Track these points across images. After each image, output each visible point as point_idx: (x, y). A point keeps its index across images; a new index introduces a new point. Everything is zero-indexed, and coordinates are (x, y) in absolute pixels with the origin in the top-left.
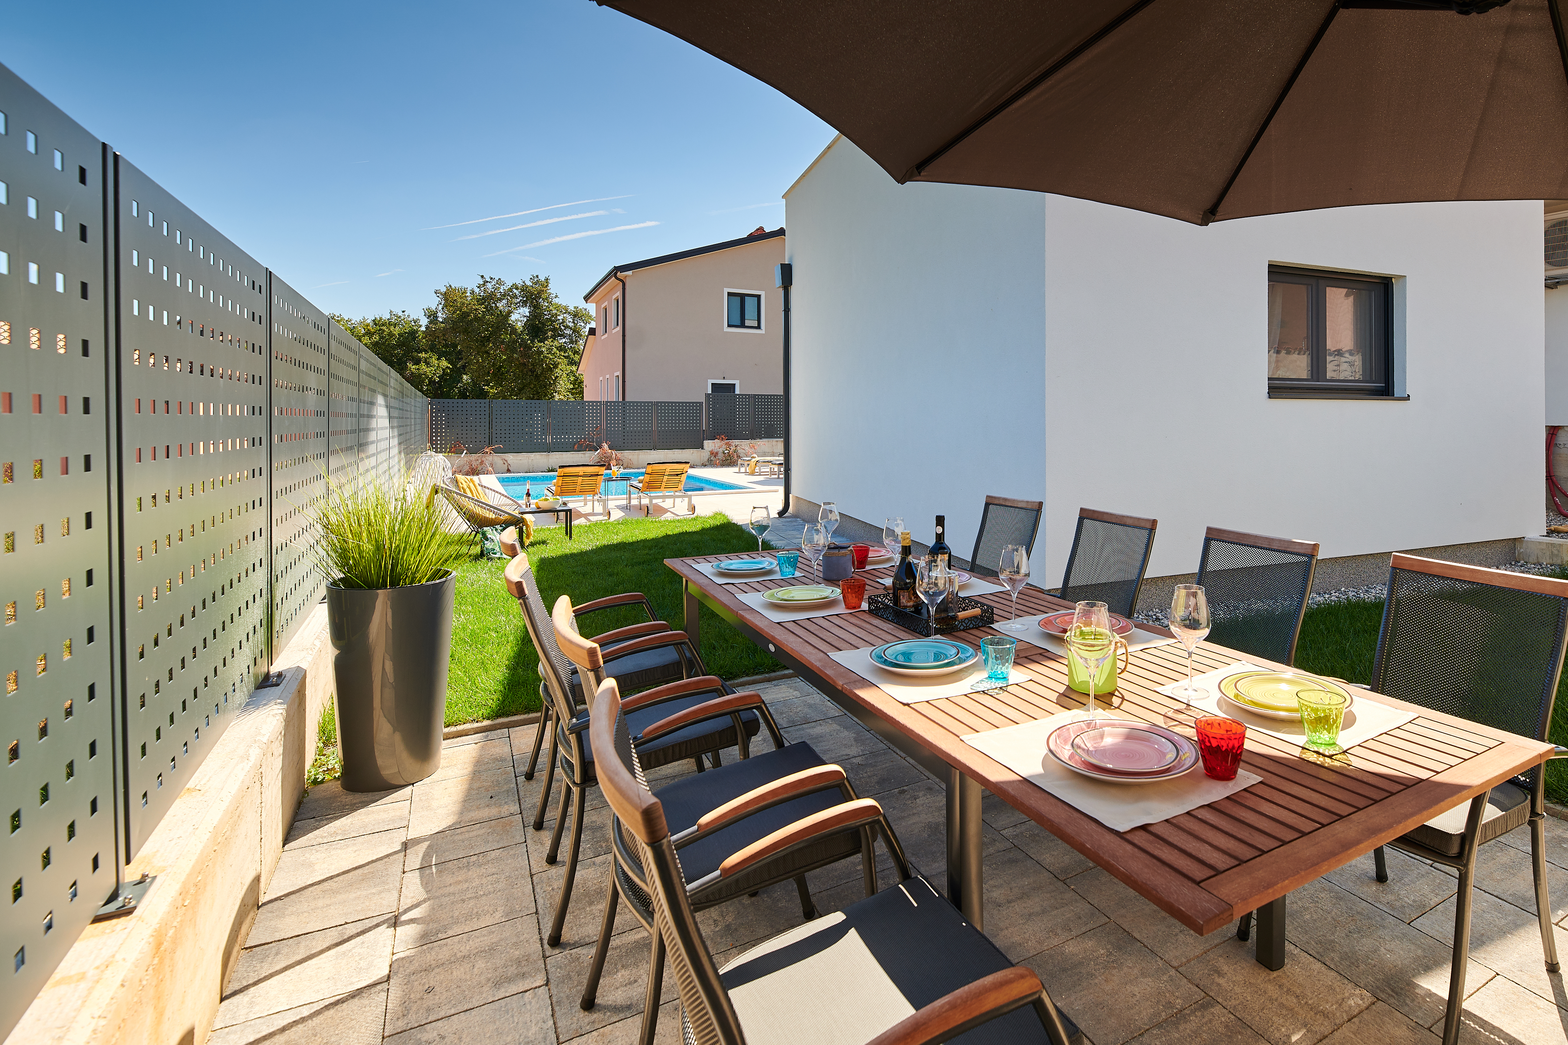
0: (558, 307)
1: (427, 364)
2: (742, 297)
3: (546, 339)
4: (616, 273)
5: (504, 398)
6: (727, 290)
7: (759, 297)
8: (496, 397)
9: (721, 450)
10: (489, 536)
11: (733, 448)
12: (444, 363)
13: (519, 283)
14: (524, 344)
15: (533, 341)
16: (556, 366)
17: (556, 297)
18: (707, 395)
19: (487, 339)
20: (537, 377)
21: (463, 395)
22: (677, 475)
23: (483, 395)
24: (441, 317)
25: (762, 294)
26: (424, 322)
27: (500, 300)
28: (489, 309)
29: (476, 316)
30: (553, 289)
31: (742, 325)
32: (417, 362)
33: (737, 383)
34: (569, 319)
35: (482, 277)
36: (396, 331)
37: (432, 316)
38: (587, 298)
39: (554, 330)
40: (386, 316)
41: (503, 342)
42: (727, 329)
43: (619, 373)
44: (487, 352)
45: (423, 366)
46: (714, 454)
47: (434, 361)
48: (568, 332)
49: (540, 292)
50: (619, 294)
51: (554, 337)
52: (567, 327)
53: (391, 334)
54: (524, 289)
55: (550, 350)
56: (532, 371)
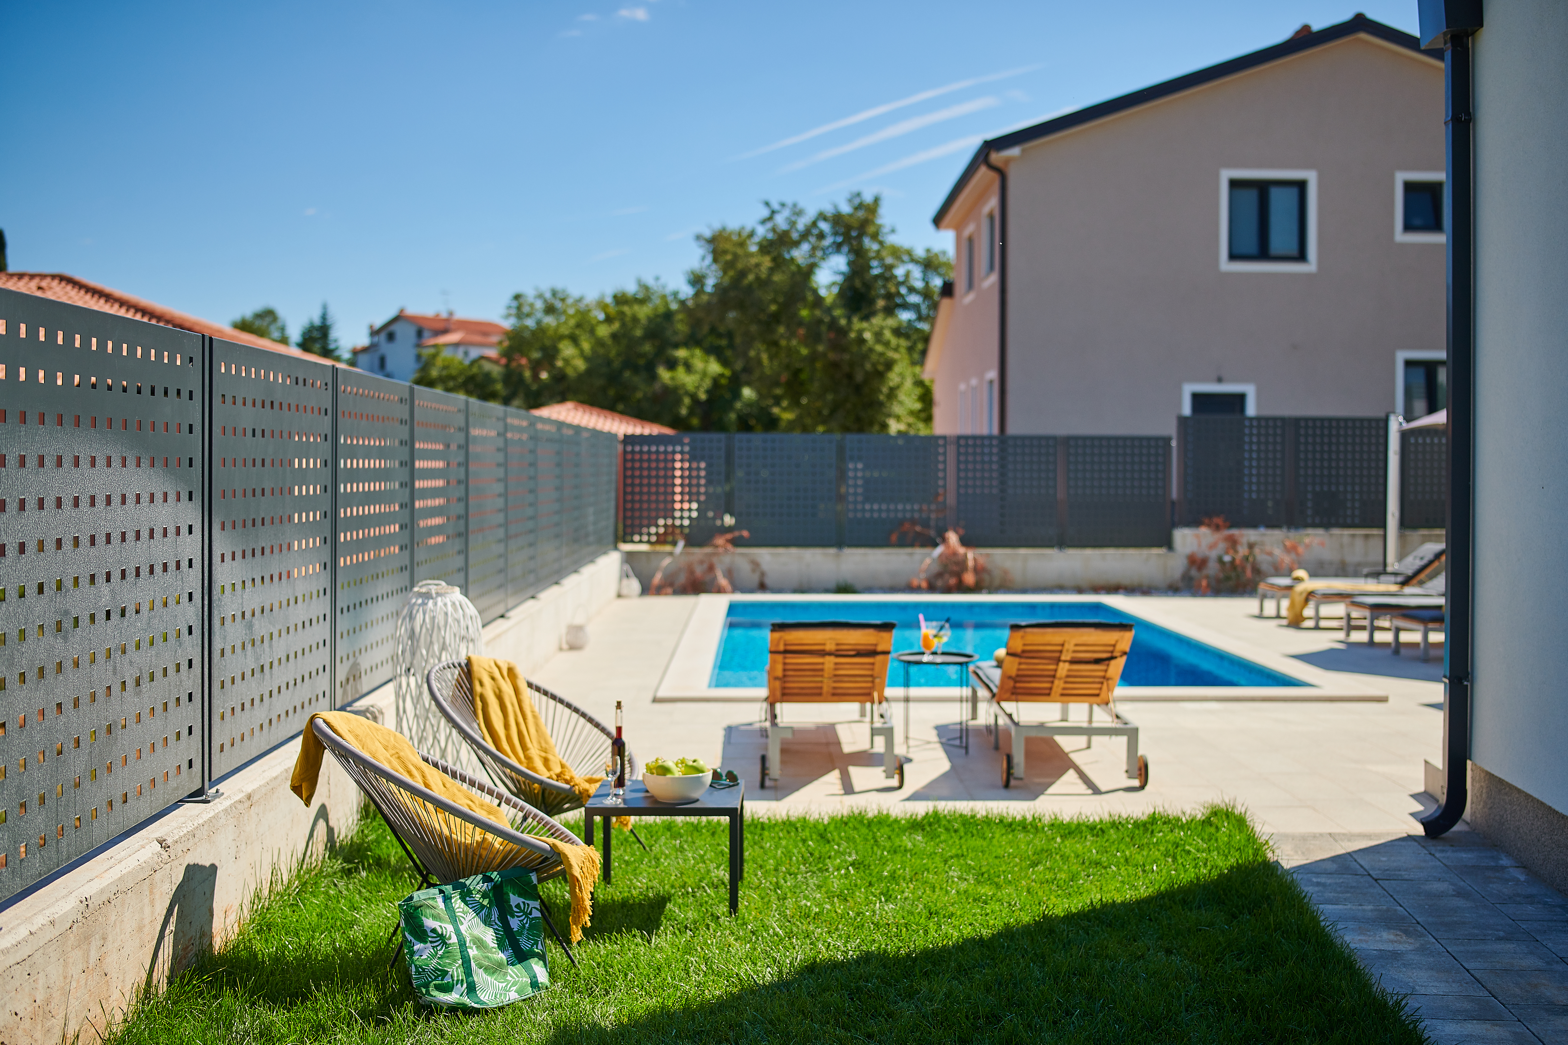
0: (898, 253)
1: (688, 367)
2: (1263, 187)
3: (873, 313)
4: (987, 156)
5: (805, 429)
6: (1226, 175)
7: (1301, 186)
8: (791, 426)
9: (1213, 554)
10: (430, 923)
11: (1243, 551)
12: (715, 367)
13: (829, 209)
14: (833, 324)
15: (850, 321)
16: (889, 365)
17: (893, 231)
18: (1182, 421)
19: (776, 318)
20: (857, 389)
21: (744, 425)
22: (1097, 661)
23: (772, 424)
24: (710, 283)
25: (1311, 177)
26: (687, 291)
27: (796, 244)
28: (779, 263)
29: (758, 278)
30: (886, 218)
31: (1263, 253)
32: (672, 365)
33: (1250, 390)
34: (916, 273)
35: (767, 204)
36: (643, 312)
37: (697, 280)
38: (938, 221)
39: (889, 296)
40: (631, 288)
41: (801, 323)
42: (1226, 266)
43: (993, 374)
44: (776, 344)
45: (681, 372)
46: (1196, 562)
47: (698, 364)
48: (914, 299)
49: (864, 225)
50: (992, 203)
51: (889, 311)
52: (912, 290)
53: (635, 319)
54: (837, 220)
55: (878, 335)
56: (850, 376)
